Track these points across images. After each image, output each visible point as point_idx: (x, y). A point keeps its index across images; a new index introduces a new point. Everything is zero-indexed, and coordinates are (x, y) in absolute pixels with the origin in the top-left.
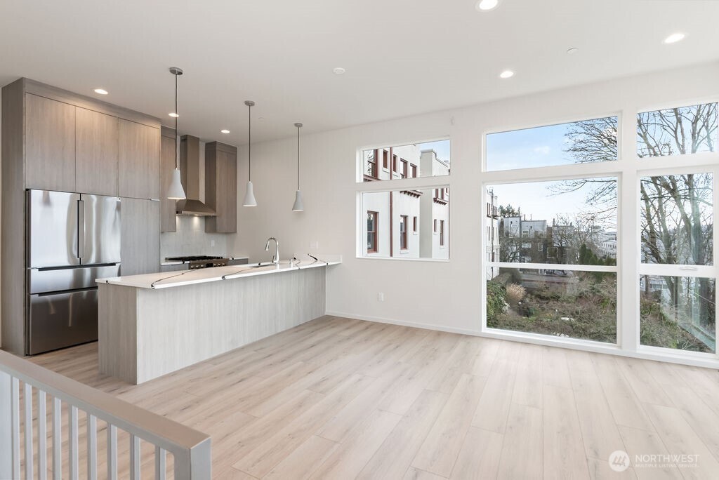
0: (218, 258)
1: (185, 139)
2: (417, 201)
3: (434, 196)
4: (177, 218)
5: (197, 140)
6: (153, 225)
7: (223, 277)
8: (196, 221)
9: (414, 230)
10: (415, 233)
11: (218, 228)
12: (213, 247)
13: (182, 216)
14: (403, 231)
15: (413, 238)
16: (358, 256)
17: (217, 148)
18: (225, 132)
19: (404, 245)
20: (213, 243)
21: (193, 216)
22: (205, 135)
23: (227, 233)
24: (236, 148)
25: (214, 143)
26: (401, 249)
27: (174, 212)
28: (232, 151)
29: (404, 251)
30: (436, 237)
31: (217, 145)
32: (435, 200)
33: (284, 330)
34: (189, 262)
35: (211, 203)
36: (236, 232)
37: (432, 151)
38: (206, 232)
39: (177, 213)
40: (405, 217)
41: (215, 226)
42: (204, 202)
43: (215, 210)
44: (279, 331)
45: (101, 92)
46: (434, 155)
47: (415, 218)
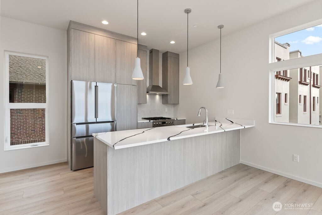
0: (169, 118)
1: (151, 51)
2: (288, 83)
3: (299, 80)
4: (147, 96)
5: (158, 51)
6: (134, 100)
7: (169, 139)
8: (157, 97)
9: (285, 102)
10: (286, 104)
11: (169, 101)
12: (166, 112)
13: (150, 95)
14: (278, 103)
15: (285, 107)
16: (270, 122)
17: (168, 55)
18: (173, 42)
19: (279, 111)
20: (166, 109)
21: (156, 94)
22: (162, 48)
23: (174, 104)
24: (179, 54)
25: (167, 52)
26: (277, 113)
27: (146, 92)
28: (176, 56)
29: (279, 115)
30: (301, 107)
31: (168, 53)
32: (300, 83)
33: (212, 174)
34: (152, 121)
35: (165, 88)
36: (178, 104)
37: (298, 51)
38: (163, 103)
39: (147, 93)
40: (279, 94)
41: (167, 100)
42: (161, 87)
43: (167, 91)
44: (209, 175)
45: (105, 22)
46: (299, 53)
47: (286, 94)
